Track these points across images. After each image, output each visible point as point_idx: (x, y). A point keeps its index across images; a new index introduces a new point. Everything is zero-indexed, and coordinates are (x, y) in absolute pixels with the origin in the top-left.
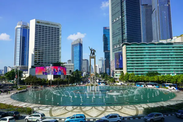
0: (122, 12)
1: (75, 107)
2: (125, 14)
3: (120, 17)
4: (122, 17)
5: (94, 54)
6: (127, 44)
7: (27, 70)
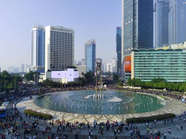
0: (134, 15)
1: (80, 115)
2: (137, 17)
3: (132, 20)
4: (134, 20)
5: (99, 66)
6: (135, 51)
7: (44, 72)
